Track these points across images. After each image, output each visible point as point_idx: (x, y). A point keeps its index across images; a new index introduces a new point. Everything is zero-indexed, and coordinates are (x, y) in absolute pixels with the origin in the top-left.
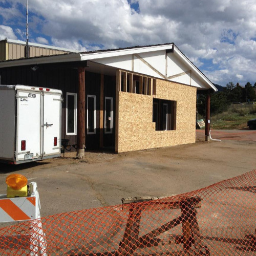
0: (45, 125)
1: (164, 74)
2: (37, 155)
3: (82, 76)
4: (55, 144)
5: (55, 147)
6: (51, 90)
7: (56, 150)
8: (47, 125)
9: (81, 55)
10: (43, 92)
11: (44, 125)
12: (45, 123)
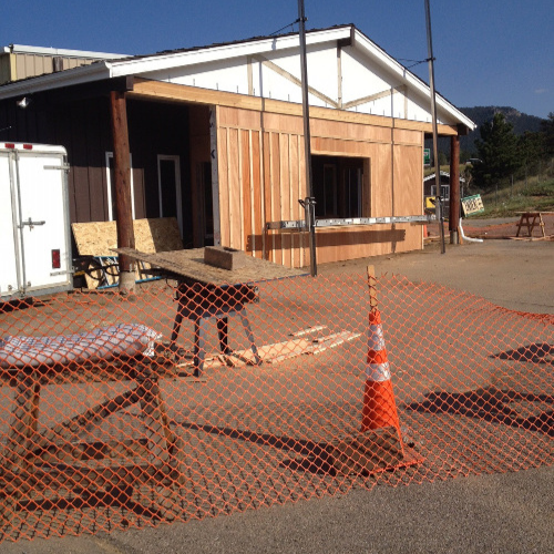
0: (26, 224)
1: (334, 98)
2: (10, 288)
3: (118, 113)
4: (56, 264)
5: (57, 270)
6: (37, 148)
7: (58, 276)
8: (30, 224)
9: (108, 65)
10: (15, 152)
11: (22, 225)
12: (25, 219)
